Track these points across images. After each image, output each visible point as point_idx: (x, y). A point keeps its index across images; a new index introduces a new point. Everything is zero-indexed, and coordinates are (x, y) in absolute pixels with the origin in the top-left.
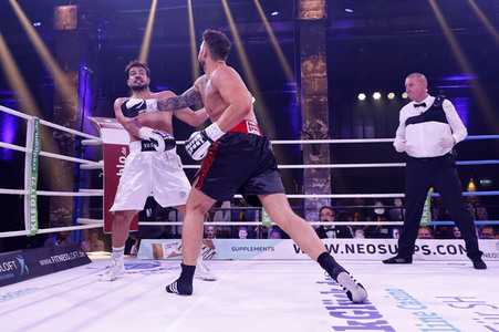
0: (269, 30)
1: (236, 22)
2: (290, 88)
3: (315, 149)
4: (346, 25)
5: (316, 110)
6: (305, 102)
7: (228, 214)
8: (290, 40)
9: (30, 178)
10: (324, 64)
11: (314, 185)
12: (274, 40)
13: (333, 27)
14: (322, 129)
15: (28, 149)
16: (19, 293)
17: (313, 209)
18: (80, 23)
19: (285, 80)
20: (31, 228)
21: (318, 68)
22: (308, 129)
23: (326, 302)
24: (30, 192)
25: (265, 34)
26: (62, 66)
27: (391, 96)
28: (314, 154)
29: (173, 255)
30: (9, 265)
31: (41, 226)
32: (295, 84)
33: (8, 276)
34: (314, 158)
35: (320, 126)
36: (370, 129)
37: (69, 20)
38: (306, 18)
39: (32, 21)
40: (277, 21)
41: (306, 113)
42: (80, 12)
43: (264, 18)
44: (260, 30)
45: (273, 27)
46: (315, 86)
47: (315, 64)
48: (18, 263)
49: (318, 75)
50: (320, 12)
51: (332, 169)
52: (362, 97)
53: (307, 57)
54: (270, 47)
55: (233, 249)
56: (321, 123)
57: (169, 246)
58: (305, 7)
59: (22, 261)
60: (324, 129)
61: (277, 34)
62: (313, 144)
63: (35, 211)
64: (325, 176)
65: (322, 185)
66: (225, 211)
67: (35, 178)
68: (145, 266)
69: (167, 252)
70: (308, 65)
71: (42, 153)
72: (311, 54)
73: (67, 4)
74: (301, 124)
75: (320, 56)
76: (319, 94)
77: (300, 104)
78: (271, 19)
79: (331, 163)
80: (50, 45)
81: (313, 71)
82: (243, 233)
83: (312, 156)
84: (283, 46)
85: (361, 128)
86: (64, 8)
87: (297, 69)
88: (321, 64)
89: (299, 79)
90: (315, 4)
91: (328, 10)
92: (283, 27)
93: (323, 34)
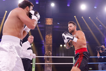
2: (42, 42)
3: (48, 59)
4: (57, 27)
5: (49, 48)
6: (46, 46)
8: (43, 30)
10: (52, 37)
11: (47, 69)
12: (39, 29)
13: (54, 27)
14: (50, 54)
19: (41, 40)
21: (50, 37)
22: (46, 54)
28: (48, 60)
32: (43, 41)
34: (48, 61)
35: (50, 53)
36: (63, 54)
38: (47, 24)
40: (40, 24)
41: (46, 49)
46: (49, 42)
47: (49, 36)
49: (50, 39)
50: (51, 23)
51: (52, 64)
52: (61, 46)
53: (47, 34)
56: (50, 52)
58: (47, 21)
60: (51, 54)
62: (48, 58)
64: (50, 67)
65: (50, 69)
70: (47, 36)
72: (48, 33)
74: (45, 52)
75: (51, 34)
76: (50, 44)
77: (45, 46)
78: (38, 24)
79: (52, 63)
81: (49, 38)
83: (47, 61)
84: (41, 31)
85: (61, 54)
87: (44, 38)
88: (51, 36)
89: (45, 40)
90: (50, 21)
91: (53, 23)
92: (42, 26)
93: (52, 29)
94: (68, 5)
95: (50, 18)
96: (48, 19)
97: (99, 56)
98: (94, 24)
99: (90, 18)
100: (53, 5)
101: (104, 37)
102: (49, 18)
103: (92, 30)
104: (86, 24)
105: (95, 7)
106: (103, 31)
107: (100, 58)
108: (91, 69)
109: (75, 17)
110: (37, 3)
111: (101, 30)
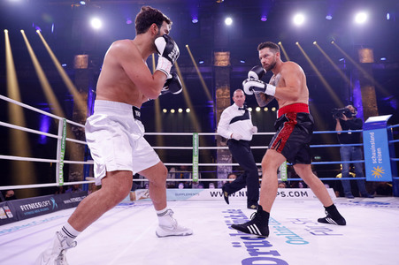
0: (198, 71)
1: (179, 66)
2: (210, 104)
4: (241, 70)
6: (218, 112)
7: (174, 175)
8: (209, 77)
9: (60, 153)
11: (223, 159)
12: (201, 77)
13: (233, 71)
15: (59, 137)
16: (52, 219)
17: (222, 173)
18: (89, 65)
19: (207, 100)
20: (60, 182)
21: (225, 93)
23: (227, 222)
24: (60, 161)
25: (196, 74)
26: (78, 89)
27: (266, 109)
29: (142, 198)
30: (46, 203)
31: (65, 181)
32: (212, 102)
33: (45, 209)
34: (223, 144)
37: (83, 63)
38: (219, 65)
39: (61, 64)
40: (202, 66)
42: (89, 59)
43: (195, 64)
44: (193, 71)
45: (200, 70)
46: (224, 103)
47: (224, 91)
48: (51, 202)
49: (226, 96)
50: (226, 62)
53: (219, 87)
54: (199, 81)
55: (176, 195)
57: (139, 193)
58: (218, 59)
59: (53, 201)
61: (203, 74)
63: (62, 172)
64: (229, 154)
65: (227, 159)
66: (171, 173)
67: (63, 153)
68: (126, 204)
69: (138, 197)
70: (220, 91)
71: (67, 139)
72: (222, 85)
73: (81, 54)
75: (227, 86)
77: (215, 113)
78: (199, 65)
80: (72, 77)
81: (223, 95)
82: (181, 186)
83: (221, 142)
84: (205, 80)
86: (80, 56)
87: (213, 94)
88: (227, 91)
89: (214, 99)
90: (224, 57)
91: (231, 61)
92: (206, 70)
93: (228, 74)
94: (264, 19)
95: (224, 51)
96: (221, 53)
97: (339, 130)
98: (327, 57)
99: (315, 43)
100: (229, 21)
101: (351, 84)
102: (221, 51)
103: (321, 71)
104: (305, 59)
105: (329, 18)
106: (348, 73)
107: (342, 133)
108: (319, 158)
109: (280, 43)
110: (195, 21)
111: (344, 71)
